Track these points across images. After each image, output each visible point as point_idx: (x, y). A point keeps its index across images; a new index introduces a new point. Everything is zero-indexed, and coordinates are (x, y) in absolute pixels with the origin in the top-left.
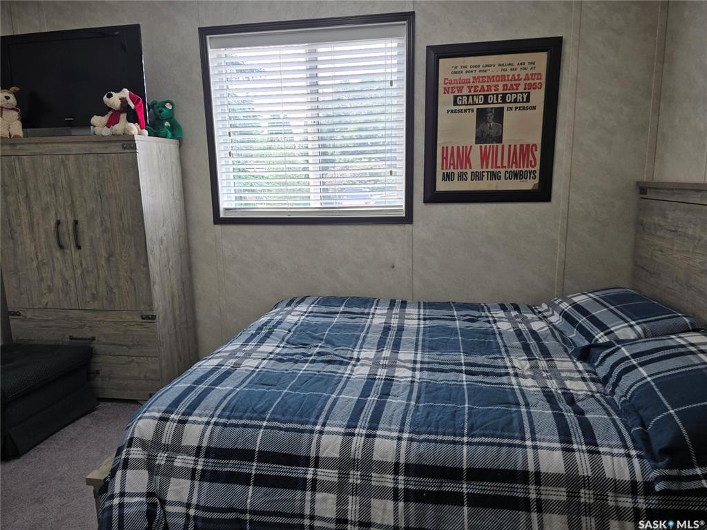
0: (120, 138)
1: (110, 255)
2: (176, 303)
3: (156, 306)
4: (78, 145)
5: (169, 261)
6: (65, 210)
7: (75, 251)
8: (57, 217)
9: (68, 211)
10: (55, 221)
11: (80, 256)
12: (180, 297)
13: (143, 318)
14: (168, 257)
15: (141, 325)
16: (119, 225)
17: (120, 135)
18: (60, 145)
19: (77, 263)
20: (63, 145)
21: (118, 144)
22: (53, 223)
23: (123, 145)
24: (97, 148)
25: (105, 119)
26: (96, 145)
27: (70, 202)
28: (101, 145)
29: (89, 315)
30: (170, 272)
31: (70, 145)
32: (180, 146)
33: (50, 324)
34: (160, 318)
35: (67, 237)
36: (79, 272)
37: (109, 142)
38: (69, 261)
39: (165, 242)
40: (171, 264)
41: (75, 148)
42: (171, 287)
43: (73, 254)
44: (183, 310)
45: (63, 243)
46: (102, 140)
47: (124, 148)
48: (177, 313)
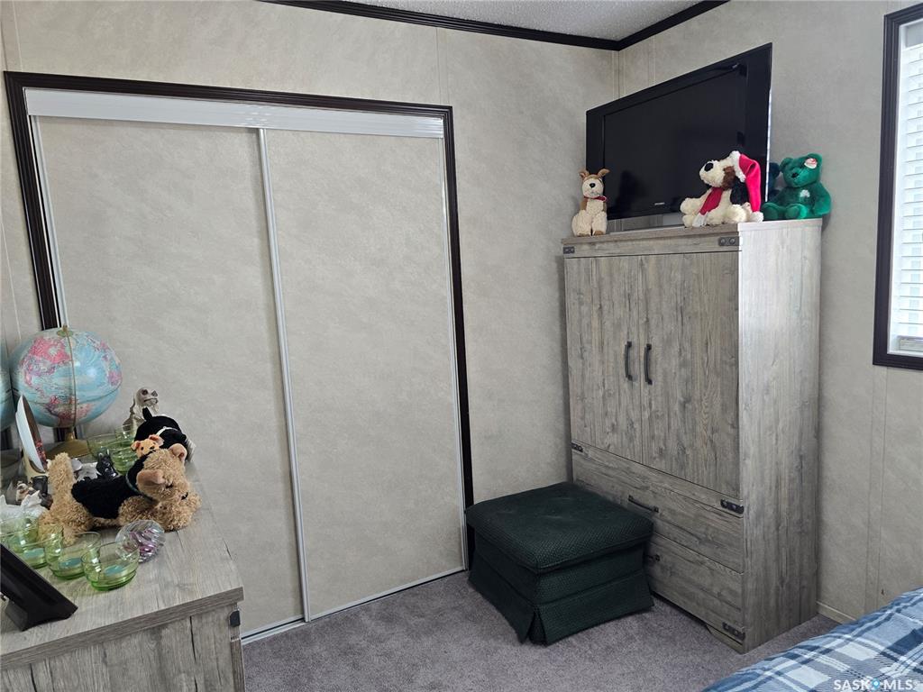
0: (717, 230)
1: (688, 400)
2: (784, 492)
3: (745, 493)
4: (661, 242)
5: (777, 421)
6: (638, 329)
7: (645, 386)
8: (628, 338)
9: (641, 331)
10: (626, 343)
11: (650, 393)
12: (792, 480)
13: (723, 505)
14: (777, 413)
15: (720, 515)
16: (702, 359)
17: (717, 225)
18: (641, 242)
19: (645, 402)
20: (644, 242)
21: (712, 238)
22: (624, 344)
23: (720, 240)
24: (685, 245)
25: (698, 202)
26: (684, 241)
27: (645, 320)
28: (690, 241)
29: (654, 477)
30: (777, 439)
31: (652, 242)
32: (824, 228)
33: (610, 472)
34: (751, 512)
35: (637, 366)
36: (646, 414)
37: (700, 236)
38: (637, 397)
39: (774, 392)
40: (780, 426)
41: (657, 247)
42: (777, 464)
43: (642, 388)
44: (797, 502)
45: (632, 373)
46: (693, 234)
47: (721, 244)
48: (784, 506)
